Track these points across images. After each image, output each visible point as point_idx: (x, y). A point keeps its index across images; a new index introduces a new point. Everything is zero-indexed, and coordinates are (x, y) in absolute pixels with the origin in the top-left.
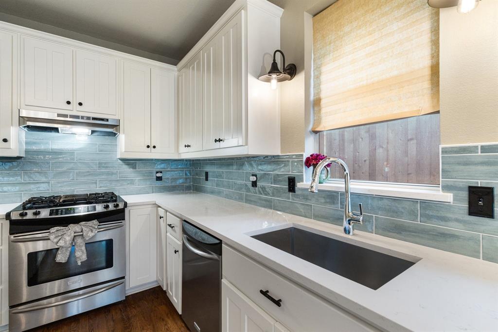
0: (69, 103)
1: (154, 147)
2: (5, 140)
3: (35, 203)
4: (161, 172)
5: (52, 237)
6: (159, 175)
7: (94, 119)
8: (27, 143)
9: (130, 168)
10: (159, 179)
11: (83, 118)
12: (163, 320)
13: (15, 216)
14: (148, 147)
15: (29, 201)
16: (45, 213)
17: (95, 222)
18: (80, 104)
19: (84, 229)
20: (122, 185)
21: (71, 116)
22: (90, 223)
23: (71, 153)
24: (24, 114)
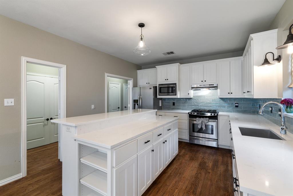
0: (202, 81)
1: (232, 93)
2: (189, 94)
3: (194, 111)
4: (238, 104)
5: (197, 120)
6: (237, 105)
7: (209, 85)
8: (193, 94)
9: (223, 101)
10: (237, 106)
11: (206, 85)
12: (227, 157)
13: (190, 113)
14: (229, 93)
15: (194, 110)
16: (196, 114)
17: (208, 118)
18: (205, 81)
19: (205, 120)
20: (220, 108)
21: (203, 85)
22: (206, 119)
23: (204, 96)
24: (193, 86)
